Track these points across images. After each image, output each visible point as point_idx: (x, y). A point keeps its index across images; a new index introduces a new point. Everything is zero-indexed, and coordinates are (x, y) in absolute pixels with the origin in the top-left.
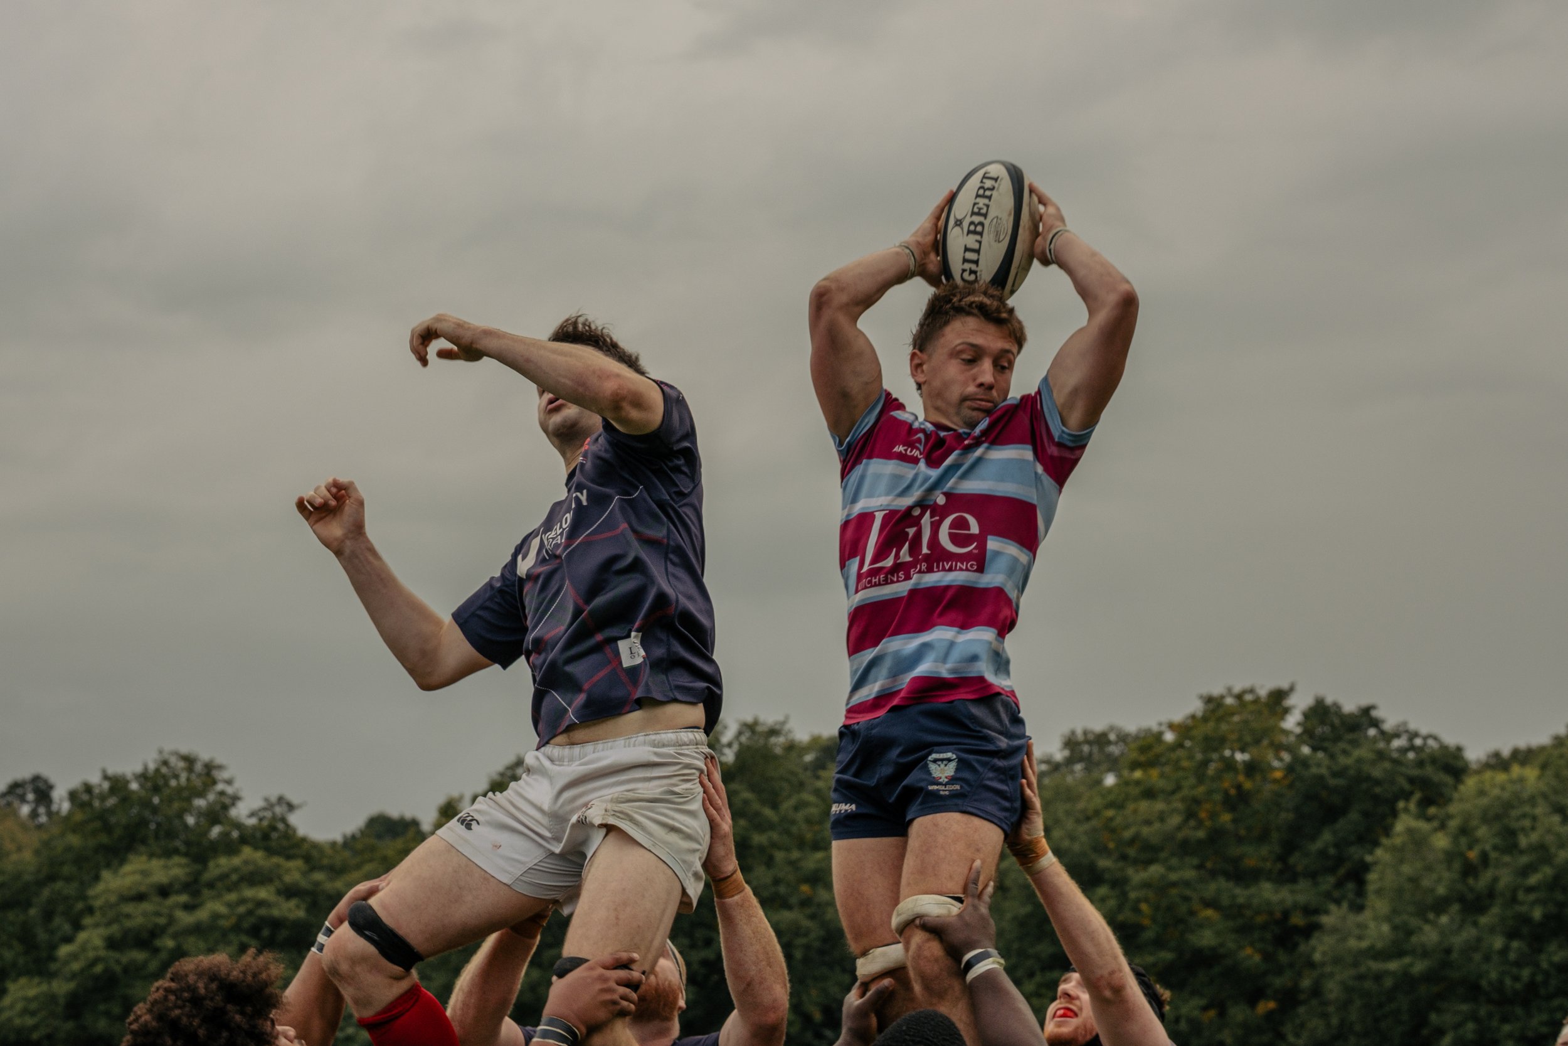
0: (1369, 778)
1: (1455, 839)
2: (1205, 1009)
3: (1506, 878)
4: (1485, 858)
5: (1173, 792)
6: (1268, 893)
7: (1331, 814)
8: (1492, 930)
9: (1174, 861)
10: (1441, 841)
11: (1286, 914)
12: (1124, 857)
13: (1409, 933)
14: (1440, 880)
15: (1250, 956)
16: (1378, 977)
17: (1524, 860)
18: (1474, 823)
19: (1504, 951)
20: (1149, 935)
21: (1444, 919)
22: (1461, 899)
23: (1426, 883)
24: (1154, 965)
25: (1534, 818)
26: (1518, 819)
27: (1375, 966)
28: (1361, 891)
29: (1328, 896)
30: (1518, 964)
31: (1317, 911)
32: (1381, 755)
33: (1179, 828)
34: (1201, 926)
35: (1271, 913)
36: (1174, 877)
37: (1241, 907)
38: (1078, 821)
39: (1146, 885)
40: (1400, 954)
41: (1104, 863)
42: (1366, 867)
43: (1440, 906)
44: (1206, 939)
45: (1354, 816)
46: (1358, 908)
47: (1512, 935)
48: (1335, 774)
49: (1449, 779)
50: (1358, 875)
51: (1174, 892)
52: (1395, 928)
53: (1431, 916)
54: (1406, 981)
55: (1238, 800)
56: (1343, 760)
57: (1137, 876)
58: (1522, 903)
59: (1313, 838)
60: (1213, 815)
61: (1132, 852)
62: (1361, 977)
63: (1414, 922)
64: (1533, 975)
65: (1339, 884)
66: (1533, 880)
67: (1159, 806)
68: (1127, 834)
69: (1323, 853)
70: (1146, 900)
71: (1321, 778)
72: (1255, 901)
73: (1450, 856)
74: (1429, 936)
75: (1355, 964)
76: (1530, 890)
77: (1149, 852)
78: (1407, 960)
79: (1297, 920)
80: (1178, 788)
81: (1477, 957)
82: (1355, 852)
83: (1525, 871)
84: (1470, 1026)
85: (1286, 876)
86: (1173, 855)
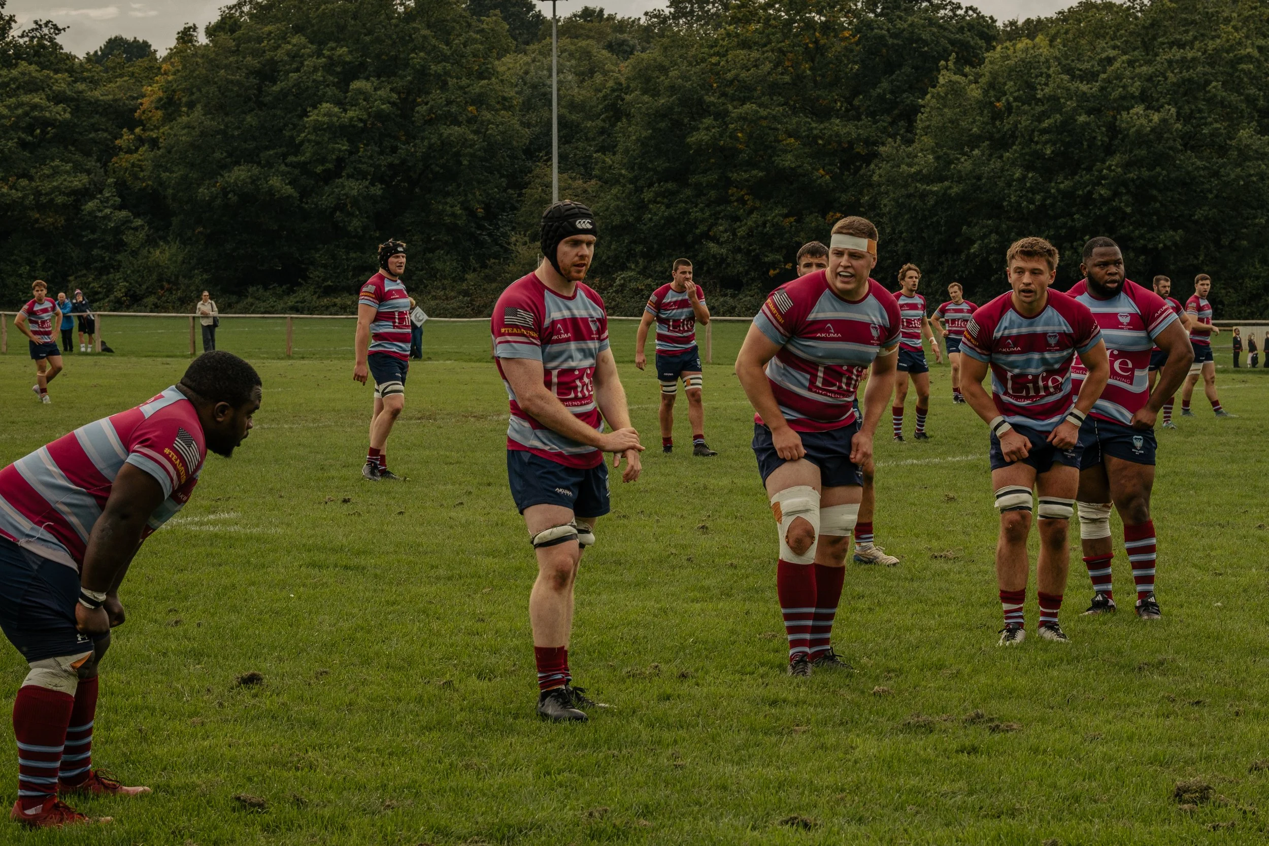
0: (919, 40)
1: (986, 92)
2: (786, 216)
3: (1025, 122)
4: (1009, 108)
5: (765, 45)
6: (837, 126)
7: (890, 68)
8: (1013, 164)
9: (765, 99)
10: (974, 92)
11: (851, 144)
12: (724, 94)
13: (950, 162)
14: (974, 122)
15: (822, 176)
16: (923, 196)
17: (1039, 109)
18: (1001, 80)
19: (1023, 178)
20: (744, 156)
21: (976, 152)
22: (991, 138)
23: (963, 124)
24: (747, 180)
25: (1049, 76)
26: (1037, 76)
27: (921, 187)
28: (910, 128)
29: (884, 130)
30: (1031, 190)
31: (875, 143)
32: (932, 22)
33: (769, 73)
34: (785, 151)
35: (840, 143)
36: (763, 112)
37: (816, 137)
38: (690, 64)
39: (742, 118)
40: (941, 179)
41: (710, 99)
42: (916, 109)
43: (974, 141)
44: (788, 161)
45: (907, 69)
46: (909, 142)
47: (1029, 167)
48: (895, 36)
49: (982, 43)
50: (910, 114)
51: (764, 123)
52: (937, 158)
53: (966, 149)
54: (945, 199)
55: (816, 53)
56: (900, 25)
57: (736, 112)
58: (1037, 143)
59: (874, 86)
60: (796, 64)
61: (730, 91)
62: (909, 196)
63: (953, 154)
64: (1044, 199)
65: (894, 122)
66: (1045, 124)
67: (755, 54)
68: (729, 76)
69: (881, 98)
70: (742, 131)
71: (882, 37)
72: (828, 133)
73: (982, 104)
74: (965, 165)
75: (906, 186)
76: (1044, 131)
77: (745, 93)
78: (946, 183)
79: (860, 149)
80: (770, 42)
81: (1001, 184)
82: (908, 98)
83: (1039, 118)
84: (994, 237)
85: (852, 114)
86: (763, 94)
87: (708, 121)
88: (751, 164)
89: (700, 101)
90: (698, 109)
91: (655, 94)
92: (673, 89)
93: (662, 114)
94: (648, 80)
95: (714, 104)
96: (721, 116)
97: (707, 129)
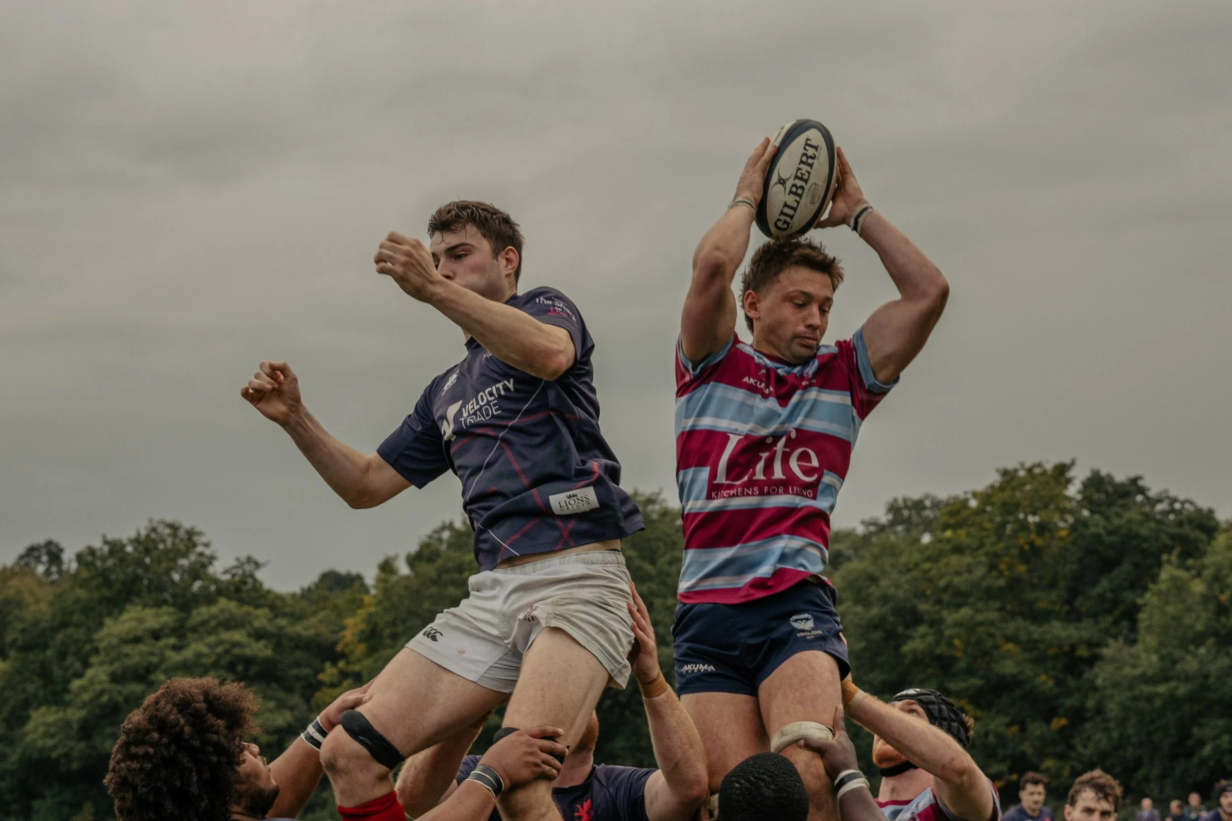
0: (1138, 536)
1: (1210, 585)
2: (1009, 725)
5: (978, 548)
6: (1058, 630)
7: (1108, 565)
9: (980, 605)
10: (1198, 587)
11: (1073, 647)
12: (939, 602)
13: (1174, 662)
14: (1198, 618)
15: (1045, 682)
16: (1150, 698)
18: (1225, 572)
20: (961, 665)
21: (1202, 651)
22: (1216, 634)
23: (1187, 621)
24: (967, 689)
27: (1147, 689)
28: (1134, 628)
29: (1107, 631)
31: (1098, 645)
32: (1147, 517)
33: (984, 578)
34: (1003, 657)
35: (1060, 646)
36: (980, 617)
37: (1036, 641)
38: (901, 572)
39: (957, 624)
40: (1167, 679)
41: (923, 607)
42: (1137, 608)
43: (1199, 639)
44: (1008, 668)
45: (1127, 566)
46: (1132, 642)
48: (1111, 533)
49: (1202, 536)
50: (1131, 615)
51: (981, 629)
52: (1162, 658)
53: (1192, 648)
54: (1173, 701)
55: (1031, 555)
56: (1116, 522)
57: (950, 617)
59: (1094, 584)
60: (1011, 567)
61: (946, 597)
62: (1135, 699)
63: (1178, 653)
65: (1116, 623)
67: (967, 559)
68: (942, 583)
69: (1101, 597)
70: (959, 637)
71: (1098, 536)
72: (1048, 637)
73: (1206, 599)
74: (1191, 664)
75: (1131, 688)
77: (960, 598)
78: (1173, 684)
79: (1082, 652)
80: (982, 545)
82: (1128, 596)
85: (1073, 616)
86: (979, 599)
87: (923, 629)
88: (969, 672)
89: (914, 611)
90: (913, 619)
91: (865, 602)
92: (885, 599)
93: (875, 625)
94: (859, 590)
95: (927, 612)
96: (936, 623)
97: (923, 636)
